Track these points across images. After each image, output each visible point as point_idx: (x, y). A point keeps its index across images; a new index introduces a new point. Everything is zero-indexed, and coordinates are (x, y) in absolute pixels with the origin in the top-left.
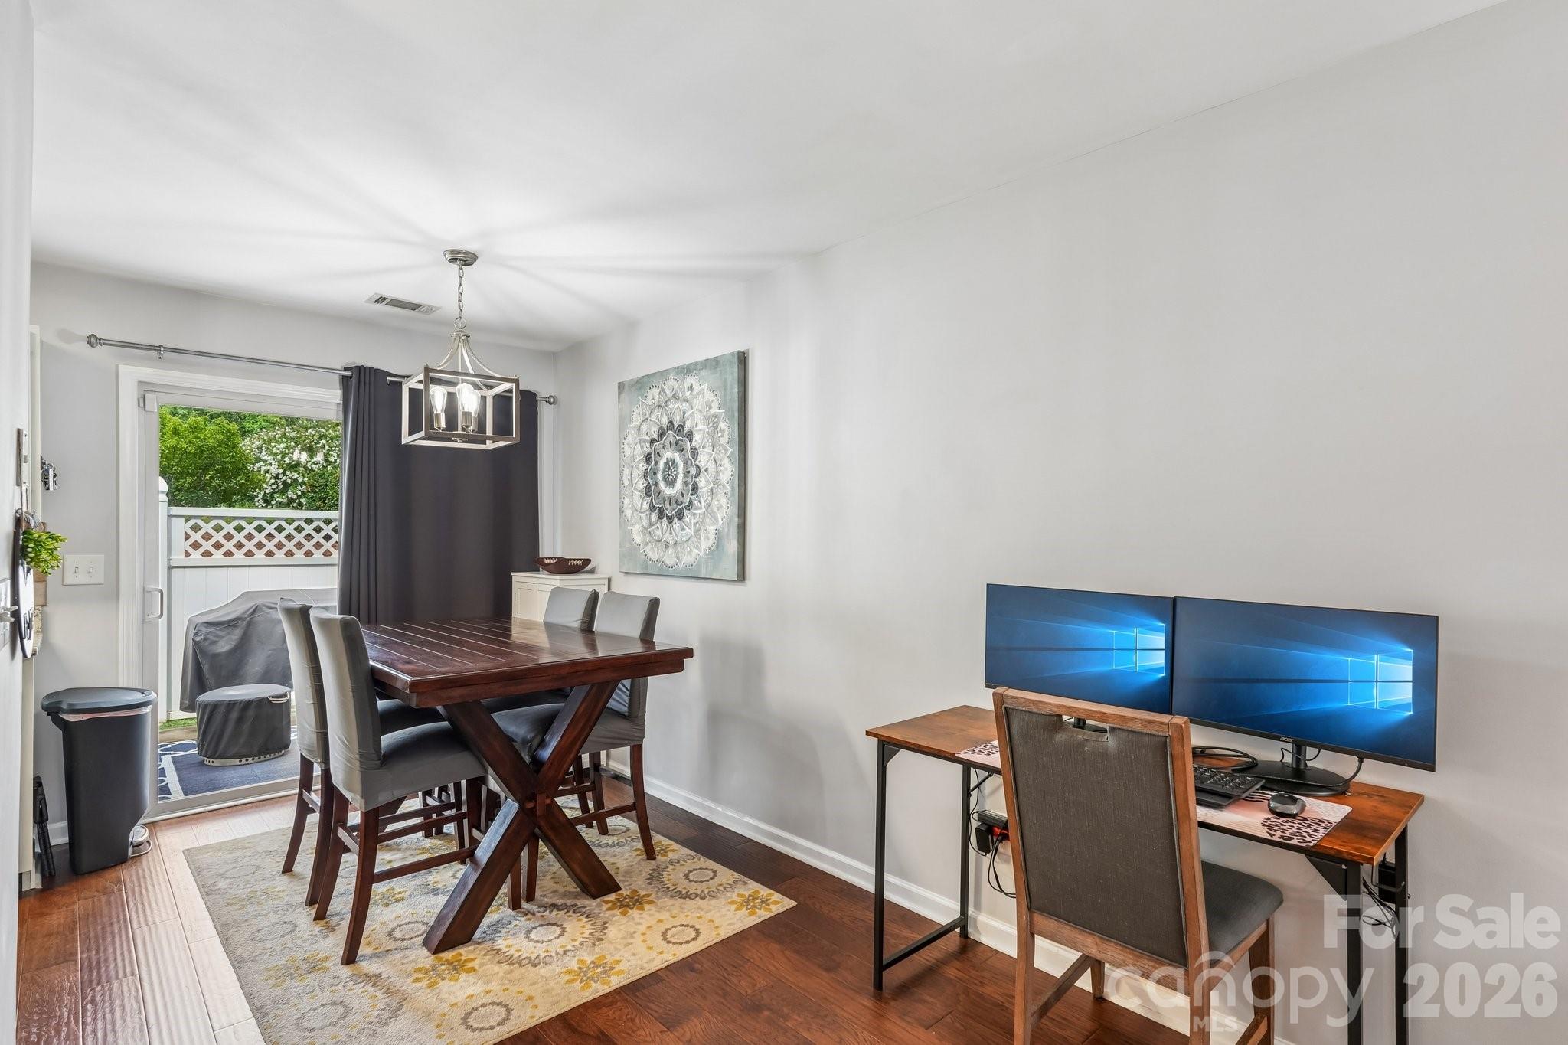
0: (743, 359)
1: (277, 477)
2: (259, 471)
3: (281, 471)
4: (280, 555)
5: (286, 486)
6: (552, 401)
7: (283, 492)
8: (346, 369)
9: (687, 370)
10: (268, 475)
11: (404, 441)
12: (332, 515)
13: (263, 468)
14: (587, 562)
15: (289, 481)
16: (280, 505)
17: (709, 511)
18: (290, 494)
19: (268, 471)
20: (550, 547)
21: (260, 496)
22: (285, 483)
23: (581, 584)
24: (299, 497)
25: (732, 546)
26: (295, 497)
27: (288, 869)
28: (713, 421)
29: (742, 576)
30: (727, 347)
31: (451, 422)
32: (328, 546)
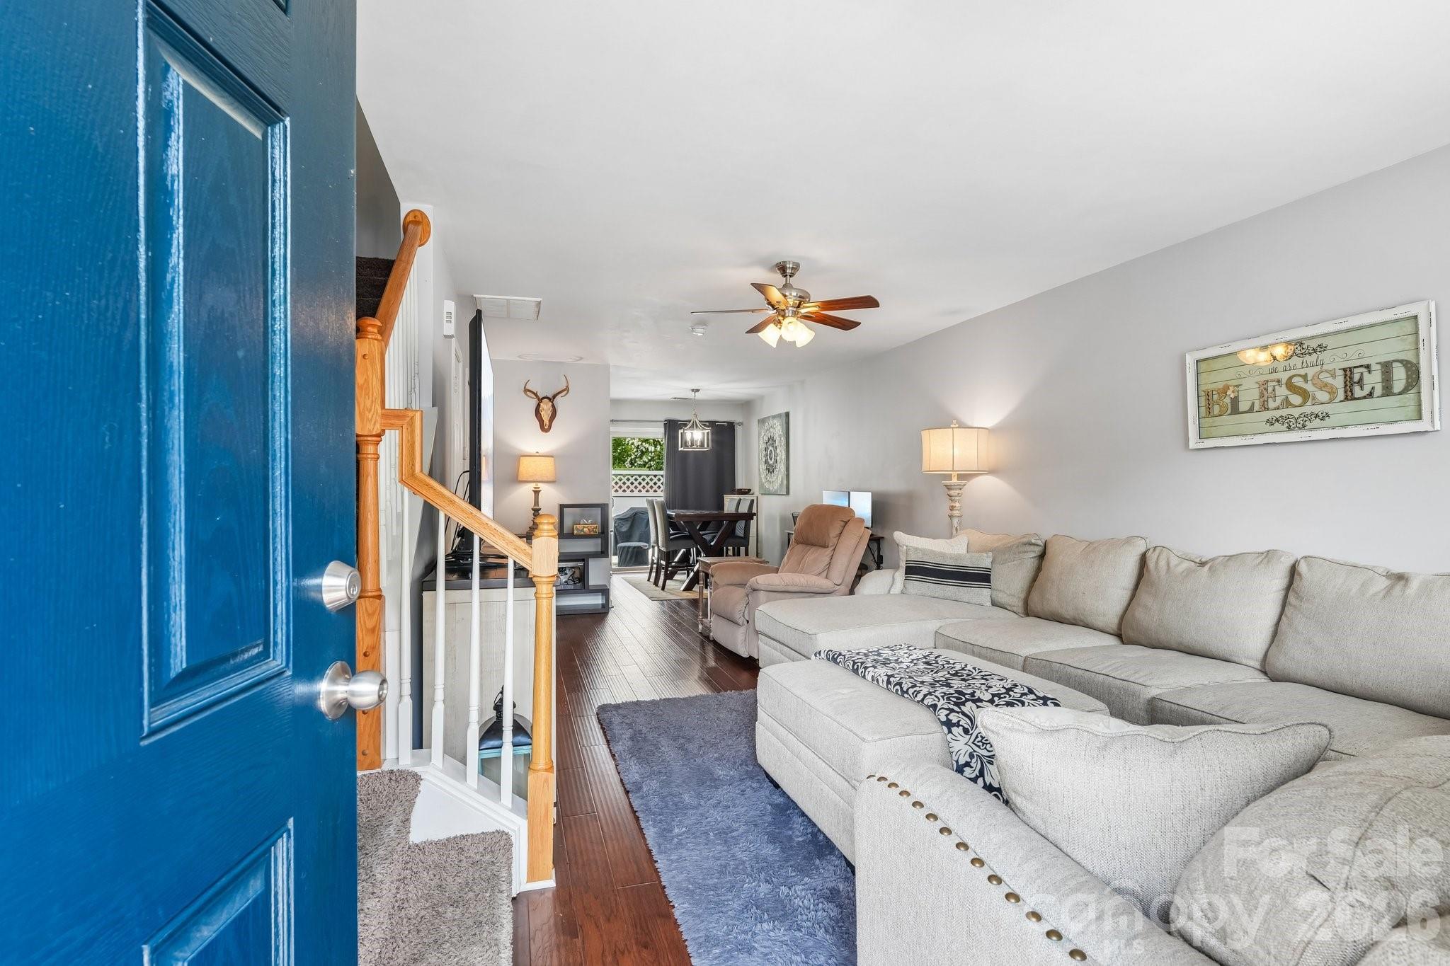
0: (787, 415)
1: (638, 448)
2: (628, 444)
3: (640, 443)
4: (636, 492)
5: (643, 453)
6: (741, 424)
7: (641, 457)
8: (665, 421)
9: (774, 417)
10: (633, 446)
11: (680, 449)
12: (662, 472)
13: (630, 442)
14: (750, 490)
15: (644, 450)
16: (640, 466)
17: (780, 470)
18: (645, 459)
19: (633, 444)
20: (740, 484)
21: (629, 460)
22: (642, 451)
23: (748, 497)
24: (650, 461)
25: (785, 482)
26: (647, 461)
27: (649, 580)
28: (780, 436)
29: (788, 493)
30: (783, 411)
31: (692, 445)
32: (659, 484)
